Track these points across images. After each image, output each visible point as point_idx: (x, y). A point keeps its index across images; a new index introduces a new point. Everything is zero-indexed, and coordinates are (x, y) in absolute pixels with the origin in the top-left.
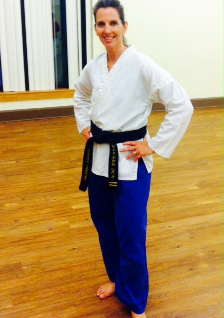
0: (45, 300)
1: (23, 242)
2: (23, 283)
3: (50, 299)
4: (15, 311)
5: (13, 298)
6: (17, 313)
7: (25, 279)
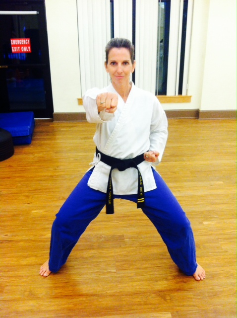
0: (142, 271)
1: (126, 218)
2: (124, 253)
3: (146, 270)
4: (118, 276)
5: (117, 264)
6: (119, 277)
7: (127, 249)
